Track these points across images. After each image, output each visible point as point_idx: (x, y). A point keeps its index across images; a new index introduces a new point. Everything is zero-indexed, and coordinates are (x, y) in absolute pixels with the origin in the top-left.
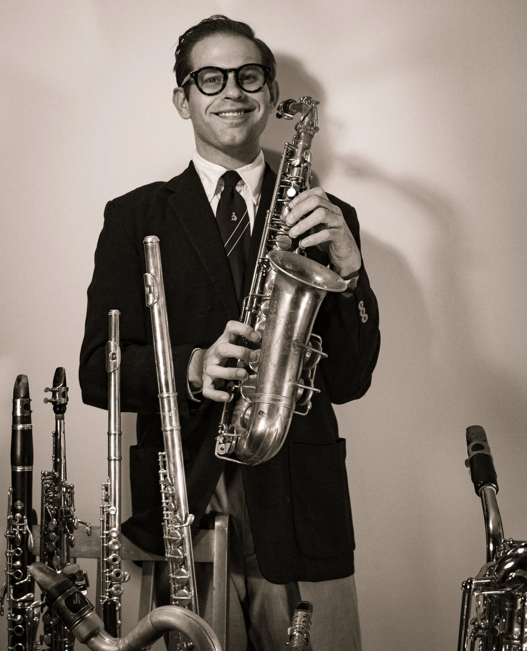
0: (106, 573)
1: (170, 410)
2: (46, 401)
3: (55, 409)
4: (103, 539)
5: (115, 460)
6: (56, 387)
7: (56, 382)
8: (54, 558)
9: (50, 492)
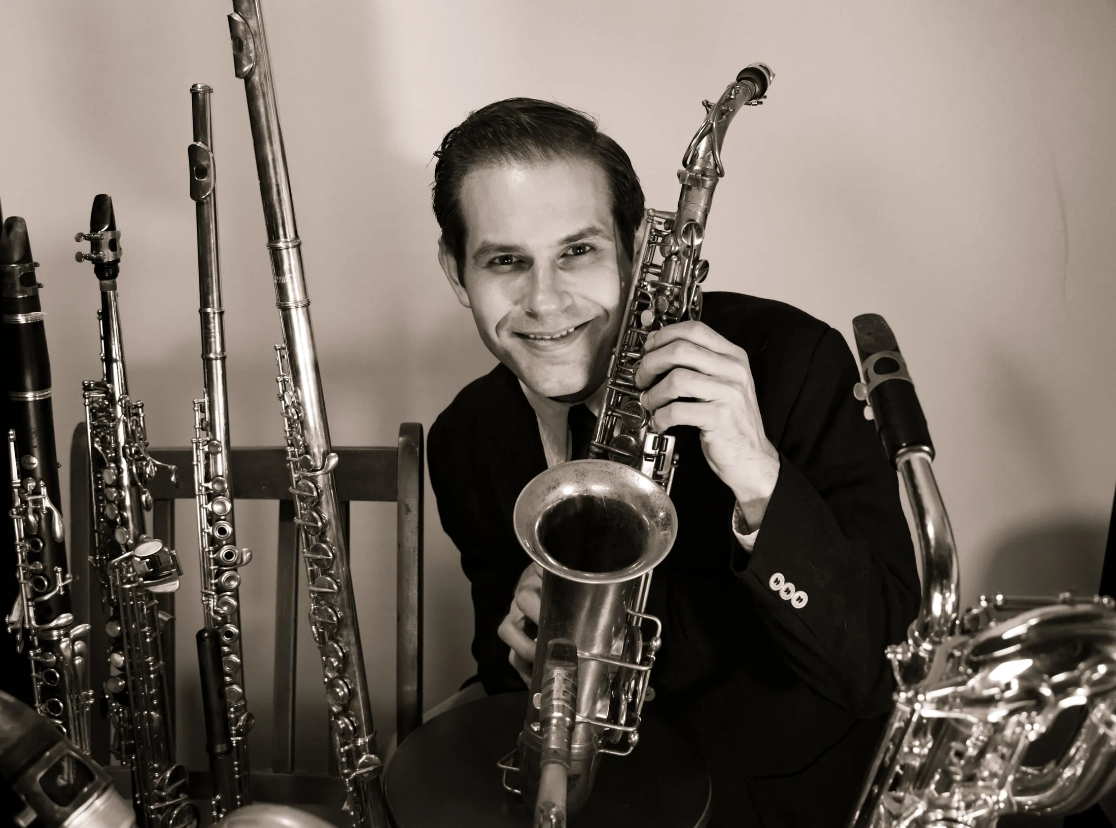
0: (209, 554)
2: (80, 257)
3: (98, 271)
4: (200, 495)
5: (216, 359)
6: (97, 232)
7: (96, 224)
8: (118, 531)
9: (101, 416)
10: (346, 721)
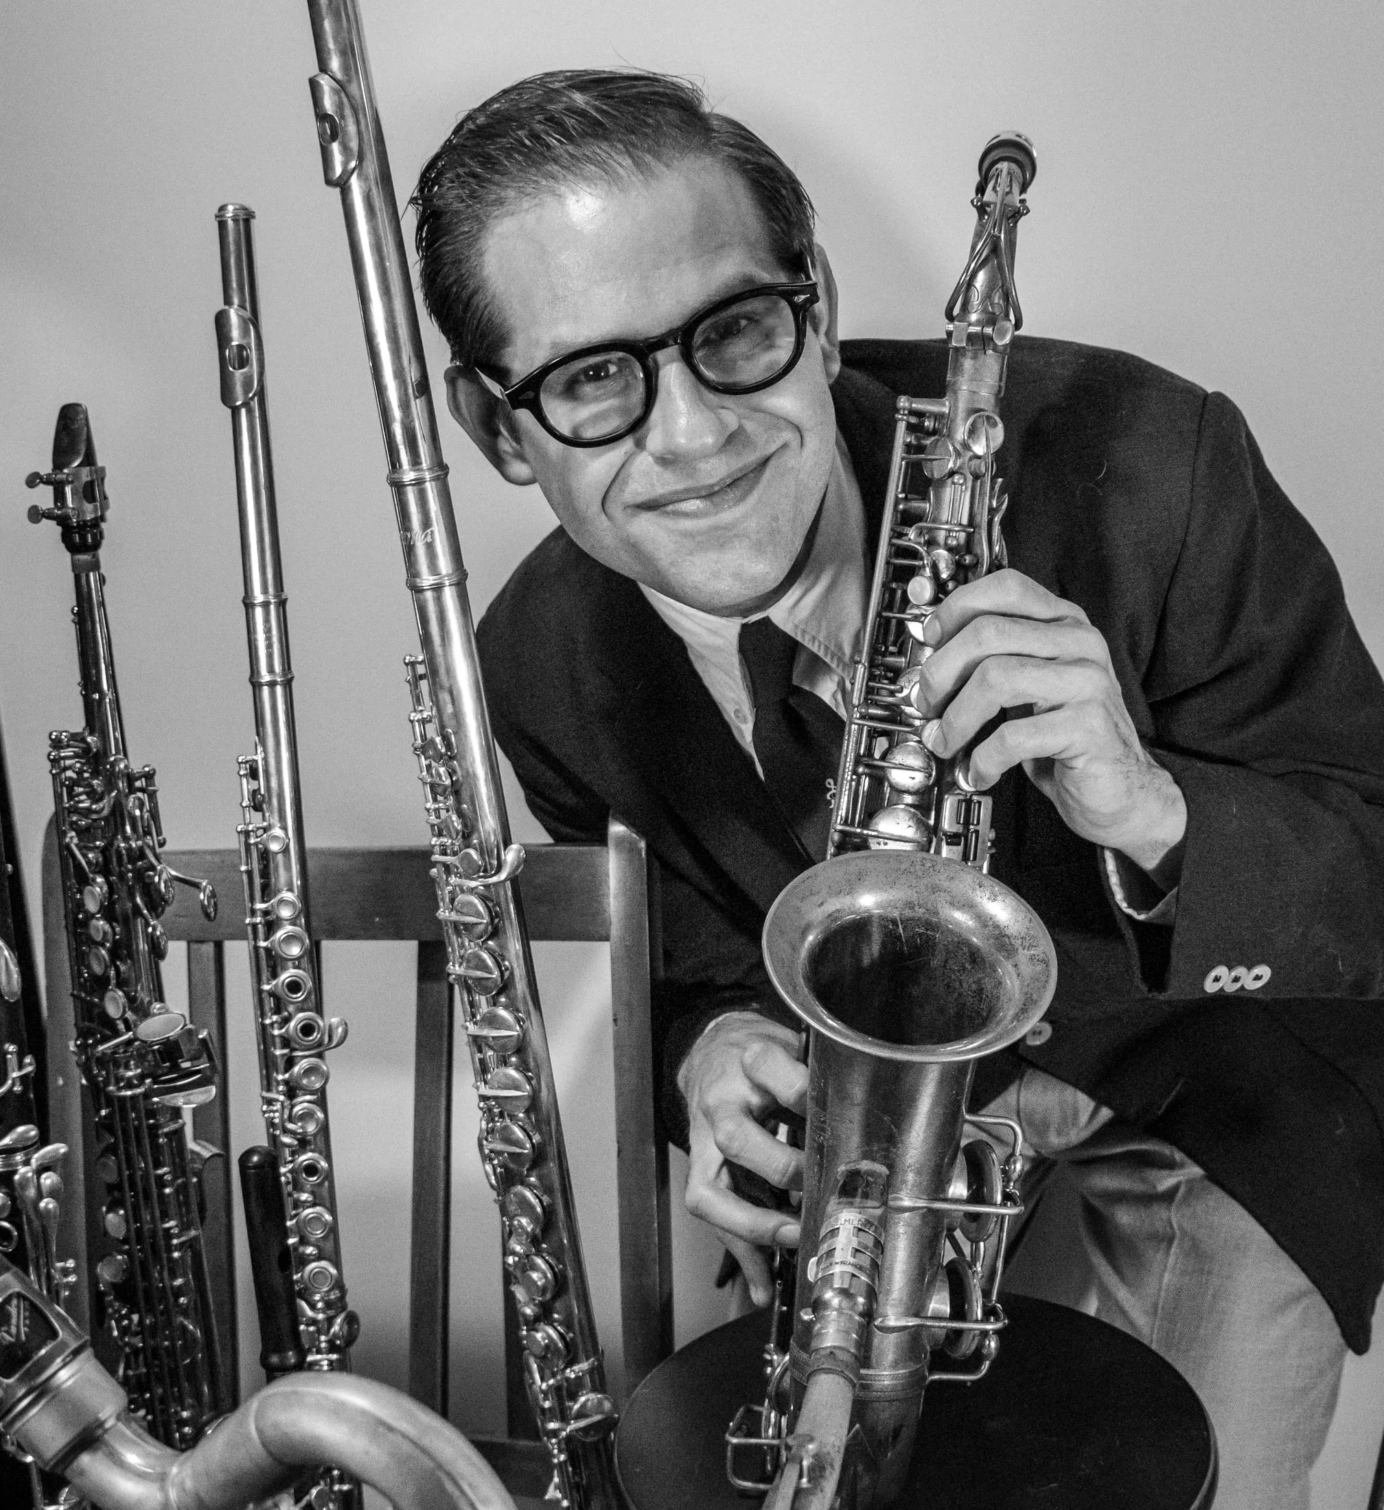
0: (273, 1028)
1: (426, 524)
2: (35, 515)
3: (67, 539)
4: (254, 926)
5: (272, 684)
6: (63, 470)
7: (62, 454)
8: (109, 995)
9: (81, 794)
10: (551, 1331)
